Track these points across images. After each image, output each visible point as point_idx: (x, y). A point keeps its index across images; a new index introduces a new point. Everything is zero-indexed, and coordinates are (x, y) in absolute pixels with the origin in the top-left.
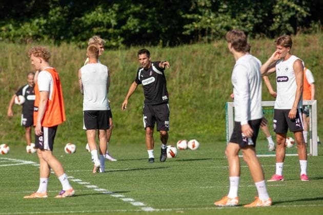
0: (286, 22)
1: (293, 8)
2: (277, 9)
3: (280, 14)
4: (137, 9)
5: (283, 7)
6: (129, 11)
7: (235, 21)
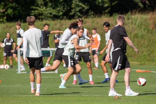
0: (77, 12)
1: (81, 6)
2: (73, 6)
3: (74, 8)
4: (12, 5)
5: (76, 5)
6: (8, 6)
7: (54, 10)
